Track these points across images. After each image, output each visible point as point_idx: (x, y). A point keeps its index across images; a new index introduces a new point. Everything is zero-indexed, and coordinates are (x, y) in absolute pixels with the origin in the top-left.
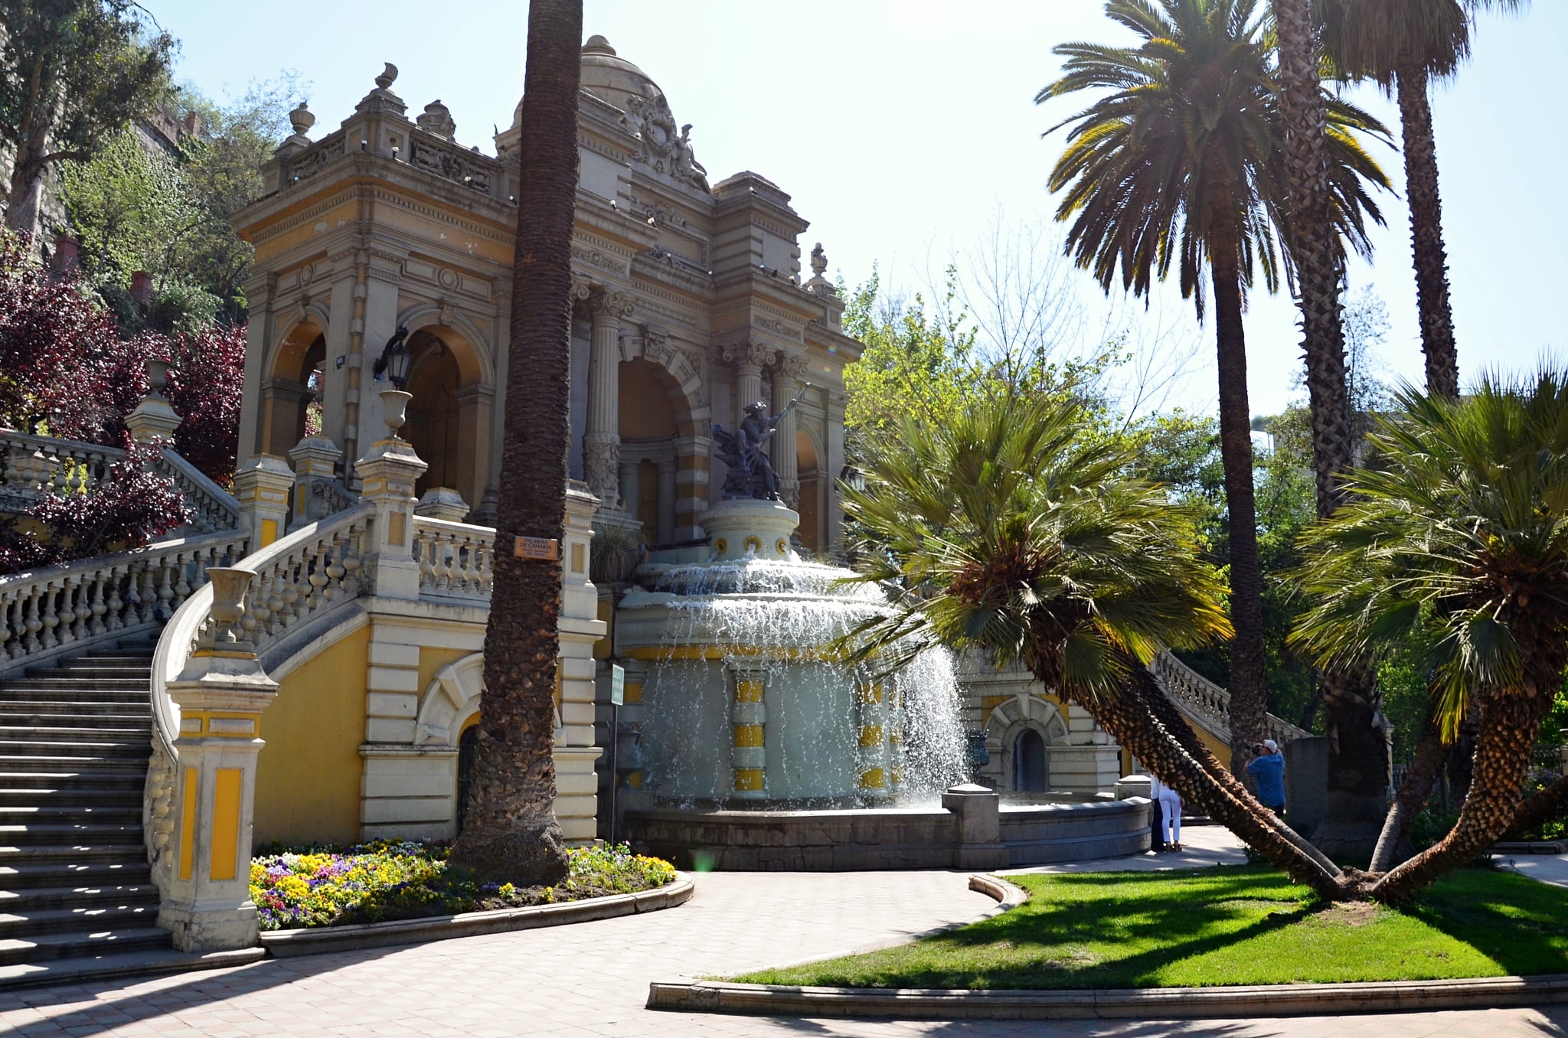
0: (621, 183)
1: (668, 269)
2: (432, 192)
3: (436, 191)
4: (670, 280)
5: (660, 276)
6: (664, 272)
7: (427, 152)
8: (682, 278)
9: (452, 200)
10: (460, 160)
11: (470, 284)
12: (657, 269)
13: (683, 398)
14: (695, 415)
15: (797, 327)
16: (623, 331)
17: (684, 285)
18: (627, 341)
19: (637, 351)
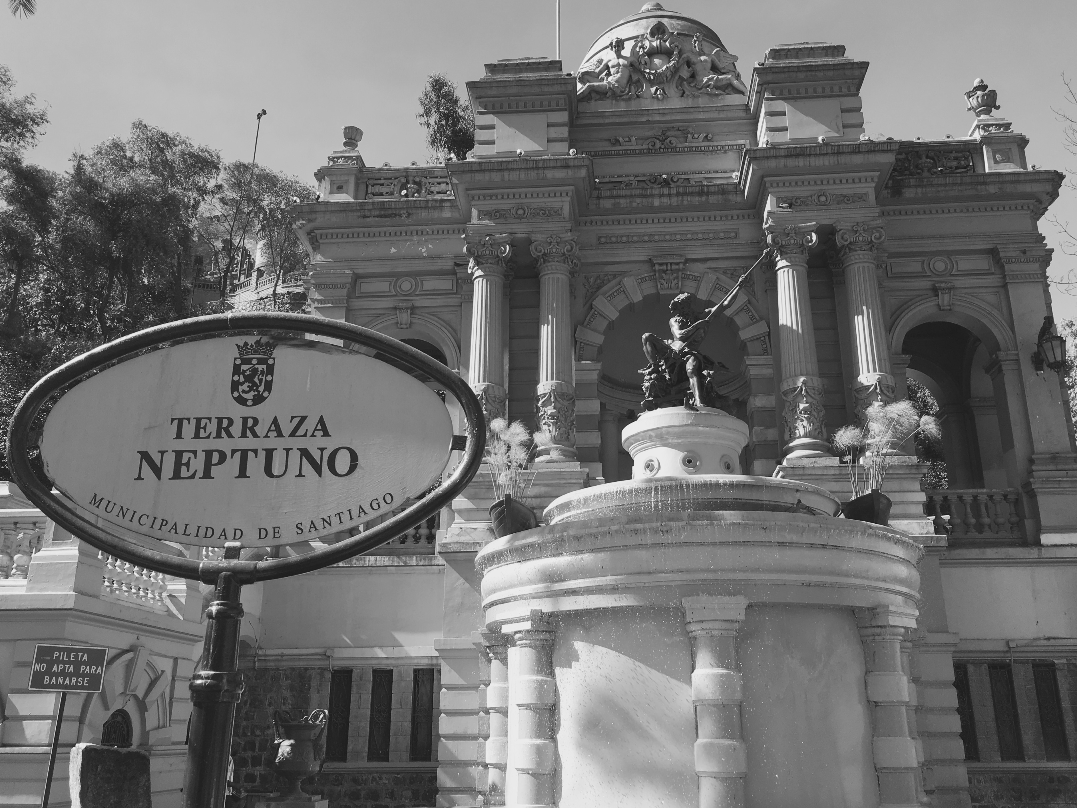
0: (552, 130)
1: (666, 191)
2: (365, 217)
3: (367, 213)
4: (674, 201)
5: (657, 202)
6: (661, 196)
7: (382, 185)
8: (692, 194)
9: (386, 216)
10: (417, 179)
11: (430, 284)
12: (652, 196)
13: (731, 321)
14: (744, 335)
15: (859, 188)
16: (624, 274)
17: (696, 200)
18: (629, 282)
19: (649, 288)
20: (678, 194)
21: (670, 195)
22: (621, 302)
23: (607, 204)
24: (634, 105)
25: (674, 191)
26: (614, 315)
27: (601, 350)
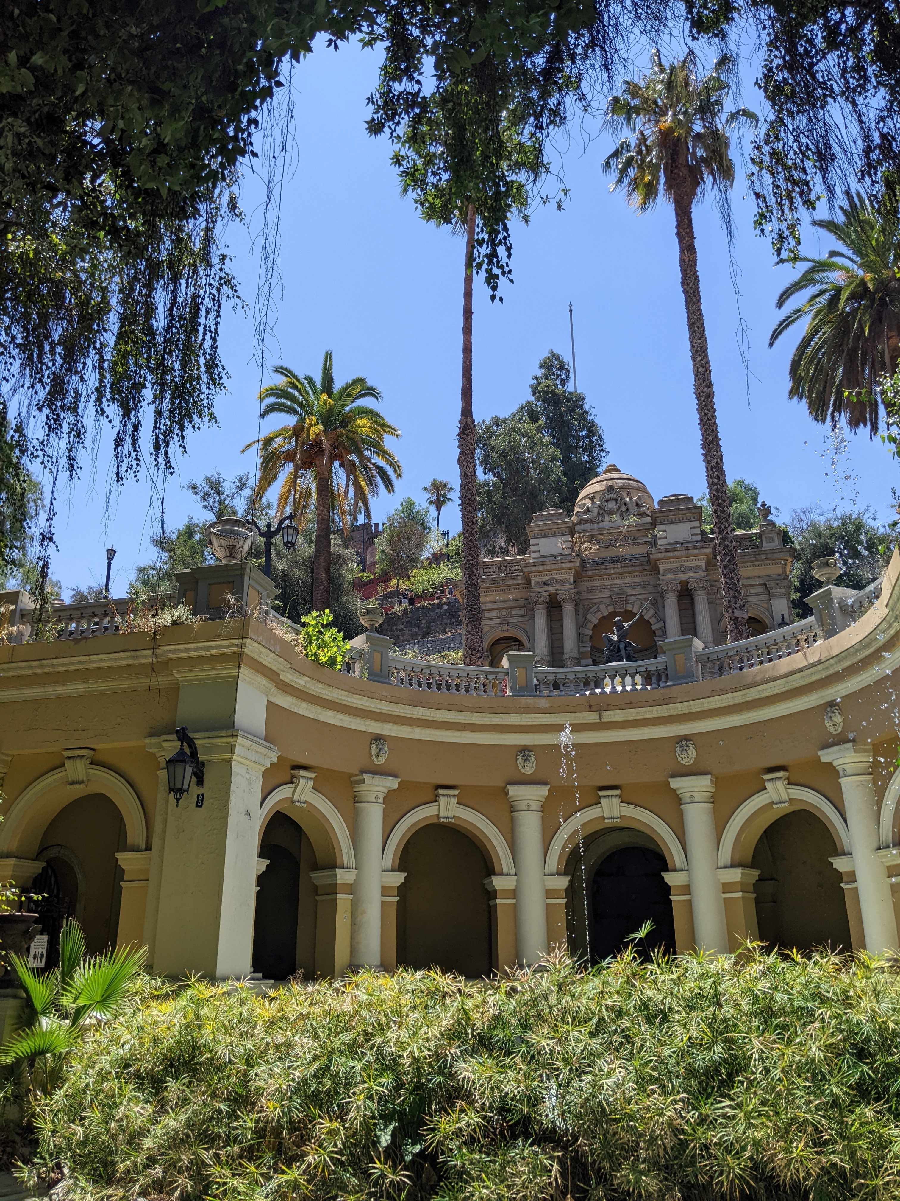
0: (564, 544)
1: (616, 566)
5: (612, 571)
6: (614, 568)
7: (490, 568)
8: (628, 566)
10: (505, 565)
11: (514, 612)
12: (610, 568)
13: (648, 622)
14: (653, 628)
15: (698, 563)
16: (600, 603)
17: (630, 569)
18: (602, 607)
19: (611, 609)
20: (621, 567)
21: (618, 568)
22: (599, 615)
23: (590, 573)
24: (601, 525)
26: (596, 622)
27: (591, 637)
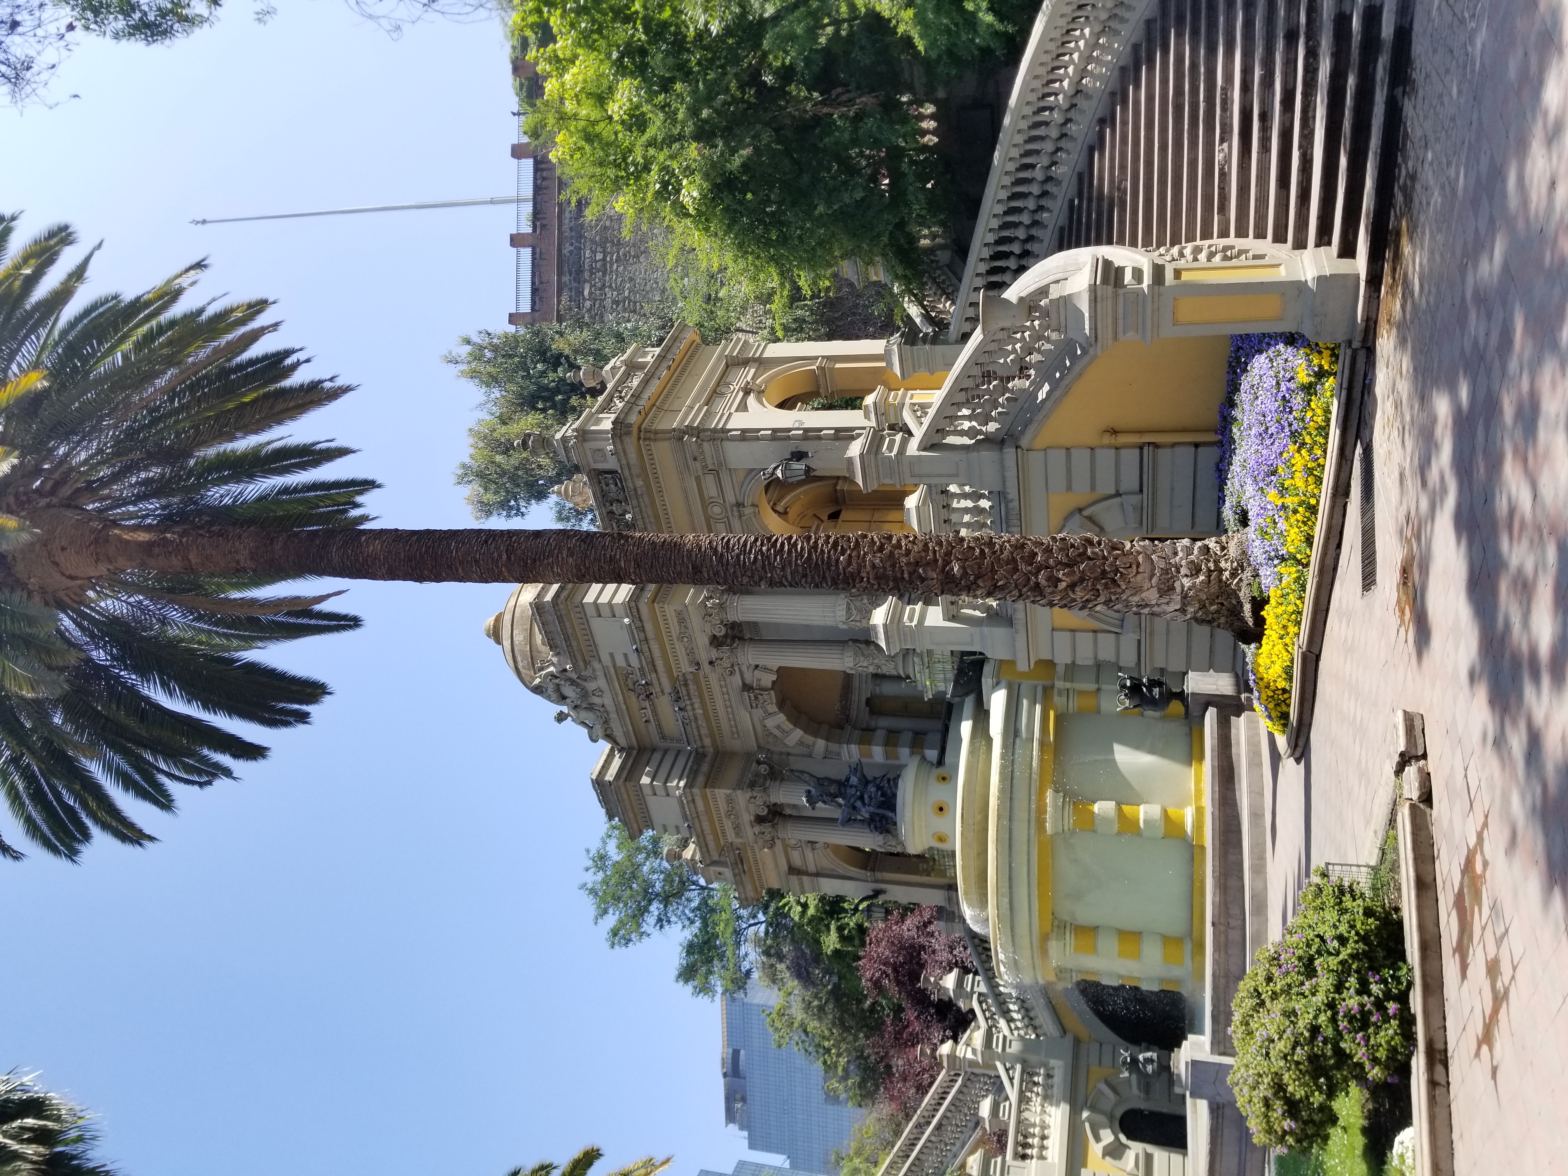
1: (689, 708)
6: (694, 710)
16: (763, 725)
18: (771, 721)
20: (690, 699)
21: (692, 704)
25: (688, 702)
26: (799, 732)
